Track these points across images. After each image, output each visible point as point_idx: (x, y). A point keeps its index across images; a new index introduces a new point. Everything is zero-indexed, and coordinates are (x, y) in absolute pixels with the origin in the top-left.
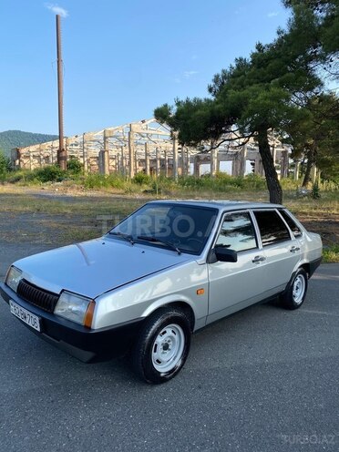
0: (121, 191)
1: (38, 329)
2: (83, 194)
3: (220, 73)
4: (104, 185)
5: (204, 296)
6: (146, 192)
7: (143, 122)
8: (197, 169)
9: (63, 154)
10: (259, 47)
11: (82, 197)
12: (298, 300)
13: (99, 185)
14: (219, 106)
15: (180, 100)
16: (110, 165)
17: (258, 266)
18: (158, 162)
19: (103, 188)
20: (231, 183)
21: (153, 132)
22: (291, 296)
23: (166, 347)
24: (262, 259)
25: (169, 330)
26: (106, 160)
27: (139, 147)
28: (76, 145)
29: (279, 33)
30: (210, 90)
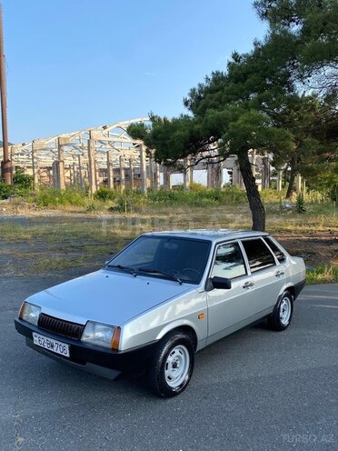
0: (82, 209)
1: (68, 355)
2: (37, 214)
3: (197, 87)
4: (61, 202)
5: (204, 320)
6: (111, 209)
7: (105, 128)
8: (167, 179)
9: (8, 165)
10: (235, 56)
11: (37, 217)
12: (285, 322)
13: (54, 203)
14: (198, 126)
15: (155, 115)
16: (65, 176)
18: (123, 172)
19: (60, 206)
20: (208, 197)
23: (175, 366)
24: (251, 285)
25: (176, 351)
26: (61, 172)
27: (99, 155)
28: (22, 154)
29: (255, 44)
30: (186, 103)
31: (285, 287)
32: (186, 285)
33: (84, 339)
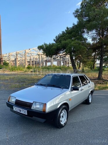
0: (23, 71)
1: (26, 114)
2: (10, 73)
3: (58, 35)
4: (17, 70)
5: (71, 101)
6: (31, 72)
7: (29, 49)
8: (46, 64)
9: (2, 60)
10: (67, 28)
12: (90, 101)
13: (15, 70)
15: (46, 43)
16: (18, 63)
17: (82, 92)
18: (34, 62)
19: (17, 71)
20: (58, 68)
21: (32, 53)
22: (89, 100)
23: (63, 117)
24: (83, 90)
25: (63, 111)
26: (17, 62)
27: (27, 57)
28: (6, 57)
29: (73, 24)
30: (54, 40)
31: (90, 91)
32: (64, 89)
33: (32, 108)
